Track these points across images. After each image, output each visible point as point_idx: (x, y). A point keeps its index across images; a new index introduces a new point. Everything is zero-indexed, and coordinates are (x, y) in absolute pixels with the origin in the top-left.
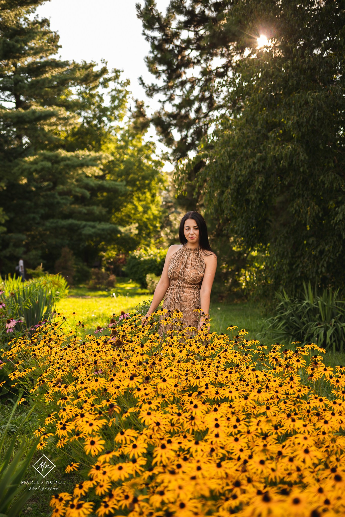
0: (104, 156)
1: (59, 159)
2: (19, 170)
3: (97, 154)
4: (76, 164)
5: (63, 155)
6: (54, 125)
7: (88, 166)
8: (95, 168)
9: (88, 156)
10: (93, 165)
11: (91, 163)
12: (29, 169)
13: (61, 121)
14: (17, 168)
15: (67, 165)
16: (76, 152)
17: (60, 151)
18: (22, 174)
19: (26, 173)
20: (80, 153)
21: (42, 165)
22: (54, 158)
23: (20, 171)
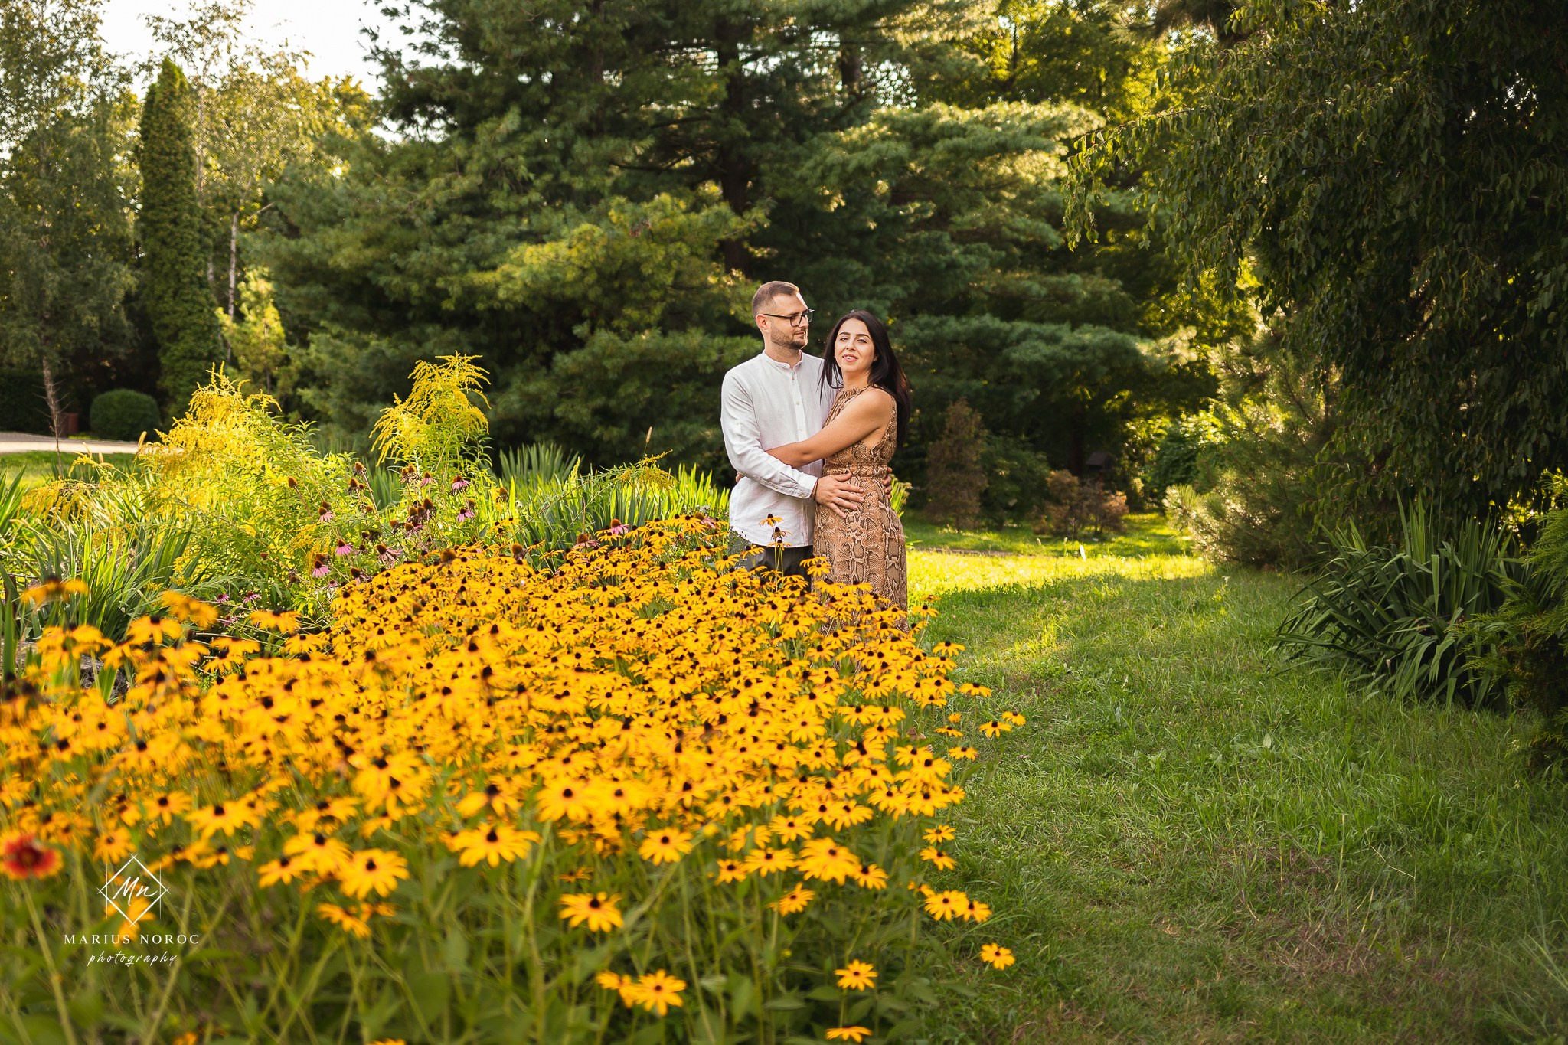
0: (1074, 116)
1: (934, 130)
2: (814, 168)
3: (1055, 112)
4: (982, 145)
5: (945, 119)
6: (921, 28)
7: (1020, 151)
8: (1043, 156)
9: (1027, 117)
10: (1036, 149)
11: (1029, 139)
12: (844, 164)
13: (944, 16)
14: (810, 163)
15: (956, 151)
16: (988, 109)
17: (939, 106)
18: (823, 179)
19: (833, 179)
20: (1001, 109)
21: (878, 152)
22: (918, 129)
23: (819, 171)
